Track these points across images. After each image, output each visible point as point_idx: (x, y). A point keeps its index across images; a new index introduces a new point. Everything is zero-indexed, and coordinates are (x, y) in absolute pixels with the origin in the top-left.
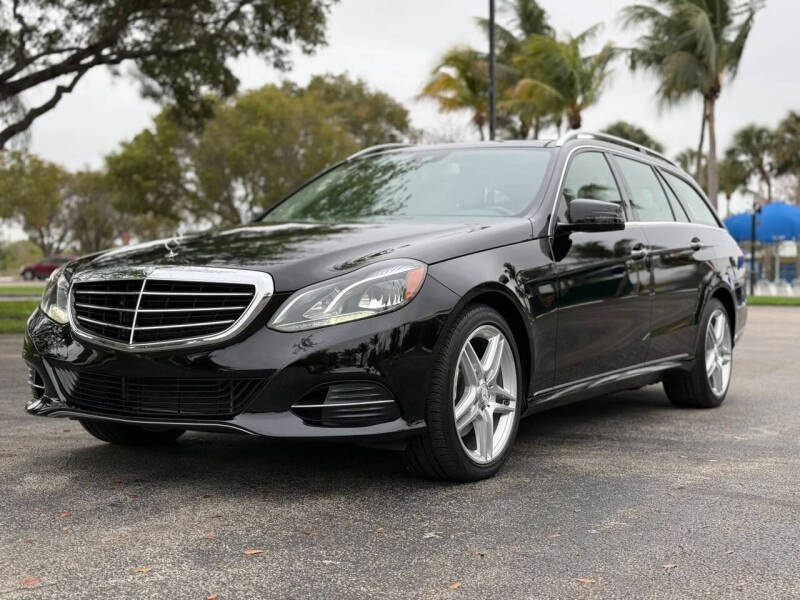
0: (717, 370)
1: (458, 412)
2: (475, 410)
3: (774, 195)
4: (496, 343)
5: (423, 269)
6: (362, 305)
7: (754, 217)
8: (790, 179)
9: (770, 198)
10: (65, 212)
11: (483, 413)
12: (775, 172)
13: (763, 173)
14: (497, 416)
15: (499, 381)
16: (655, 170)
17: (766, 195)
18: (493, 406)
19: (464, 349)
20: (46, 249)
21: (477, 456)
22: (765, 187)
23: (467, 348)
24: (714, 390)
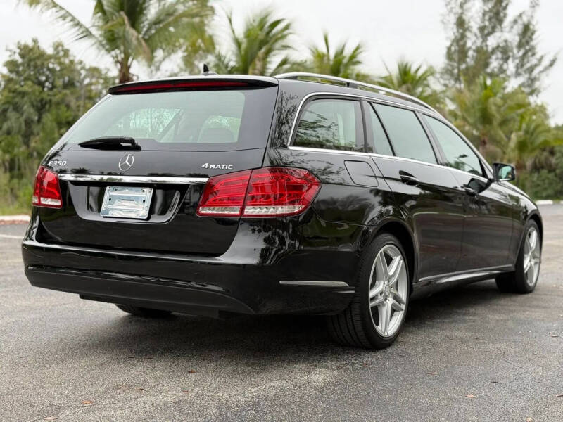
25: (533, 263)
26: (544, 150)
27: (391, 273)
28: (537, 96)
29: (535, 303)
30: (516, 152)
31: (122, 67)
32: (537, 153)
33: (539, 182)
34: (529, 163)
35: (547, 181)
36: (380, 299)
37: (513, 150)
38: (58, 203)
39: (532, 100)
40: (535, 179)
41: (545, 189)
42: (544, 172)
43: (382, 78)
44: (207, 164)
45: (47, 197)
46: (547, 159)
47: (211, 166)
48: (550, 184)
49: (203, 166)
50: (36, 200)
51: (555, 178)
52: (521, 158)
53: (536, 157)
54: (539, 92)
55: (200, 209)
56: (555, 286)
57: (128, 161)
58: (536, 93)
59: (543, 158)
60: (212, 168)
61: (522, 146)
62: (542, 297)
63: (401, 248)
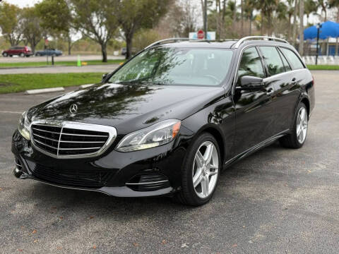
0: (302, 133)
1: (195, 179)
2: (202, 177)
3: (327, 16)
4: (210, 148)
5: (180, 122)
6: (154, 140)
7: (318, 29)
8: (335, 10)
9: (326, 18)
10: (19, 25)
11: (204, 177)
12: (328, 6)
13: (323, 6)
14: (210, 177)
15: (211, 162)
16: (277, 48)
17: (324, 16)
18: (209, 173)
19: (196, 154)
20: (12, 41)
21: (202, 195)
22: (324, 13)
23: (198, 153)
24: (300, 141)
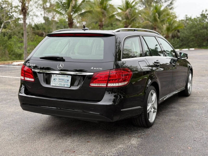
25: (190, 85)
26: (175, 30)
27: (153, 100)
28: (173, 10)
29: (193, 101)
30: (166, 32)
31: (22, 4)
32: (173, 31)
33: (174, 42)
34: (170, 35)
35: (176, 42)
36: (150, 109)
37: (165, 31)
38: (33, 80)
39: (171, 11)
40: (172, 41)
41: (176, 45)
42: (176, 38)
43: (120, 6)
44: (93, 68)
45: (27, 77)
46: (177, 33)
47: (94, 68)
48: (178, 43)
49: (91, 68)
50: (23, 78)
51: (180, 41)
52: (168, 34)
53: (173, 33)
54: (173, 9)
55: (91, 84)
56: (196, 92)
57: (61, 66)
58: (172, 9)
59: (175, 33)
60: (95, 69)
61: (168, 29)
62: (194, 97)
63: (156, 90)
